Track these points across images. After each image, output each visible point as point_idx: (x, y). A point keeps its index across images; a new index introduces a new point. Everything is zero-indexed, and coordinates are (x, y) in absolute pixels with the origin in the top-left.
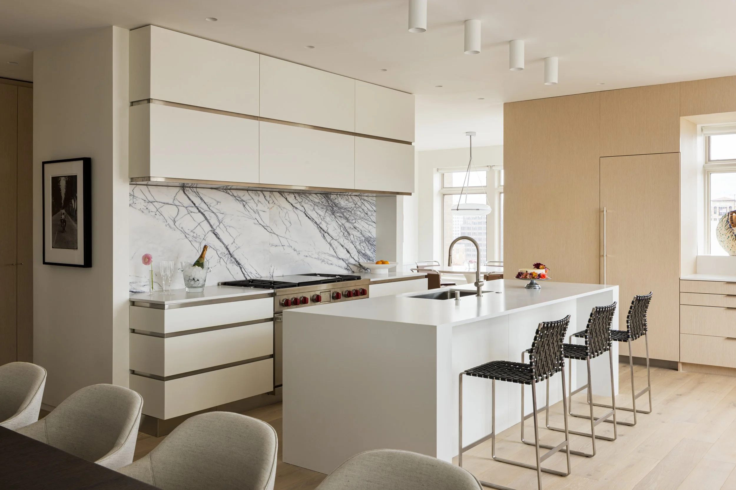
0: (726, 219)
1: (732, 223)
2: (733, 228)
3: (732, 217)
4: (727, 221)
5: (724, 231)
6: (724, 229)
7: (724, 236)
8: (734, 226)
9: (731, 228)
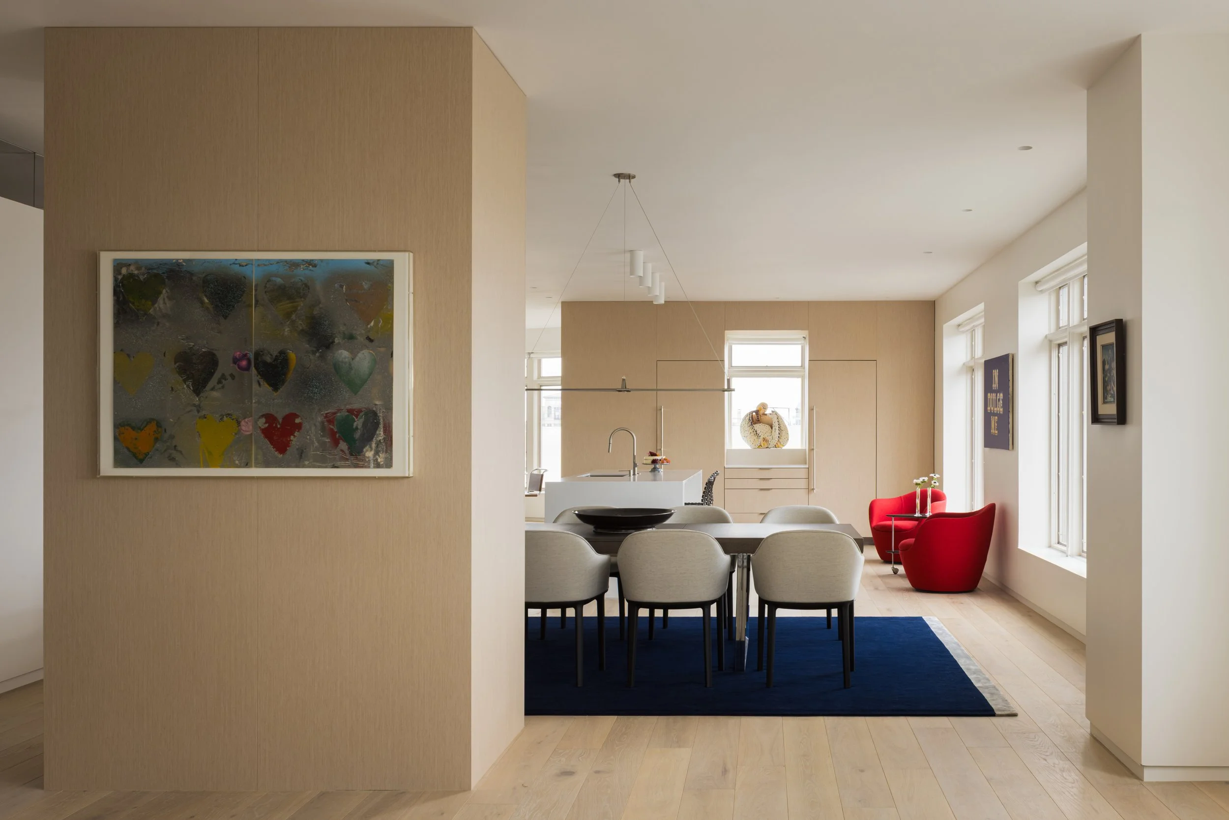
0: (748, 418)
1: (753, 421)
2: (754, 426)
3: (752, 416)
4: (749, 420)
5: (747, 428)
6: (747, 426)
7: (747, 432)
8: (754, 424)
9: (752, 425)
